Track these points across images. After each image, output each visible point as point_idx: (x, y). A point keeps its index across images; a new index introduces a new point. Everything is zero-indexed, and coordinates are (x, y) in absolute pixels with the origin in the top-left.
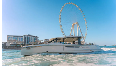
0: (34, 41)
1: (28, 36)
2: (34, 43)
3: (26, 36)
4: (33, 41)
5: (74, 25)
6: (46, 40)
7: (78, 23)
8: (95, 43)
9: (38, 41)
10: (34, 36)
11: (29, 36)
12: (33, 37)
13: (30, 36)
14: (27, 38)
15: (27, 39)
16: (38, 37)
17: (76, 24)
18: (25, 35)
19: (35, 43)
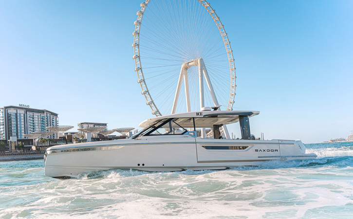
0: (43, 129)
1: (19, 111)
2: (43, 135)
3: (12, 111)
4: (37, 129)
5: (186, 68)
6: (85, 126)
7: (201, 60)
8: (262, 134)
9: (57, 128)
10: (43, 112)
11: (22, 112)
12: (36, 115)
13: (28, 110)
14: (13, 117)
15: (14, 123)
16: (56, 115)
17: (197, 65)
18: (6, 108)
19: (45, 137)
